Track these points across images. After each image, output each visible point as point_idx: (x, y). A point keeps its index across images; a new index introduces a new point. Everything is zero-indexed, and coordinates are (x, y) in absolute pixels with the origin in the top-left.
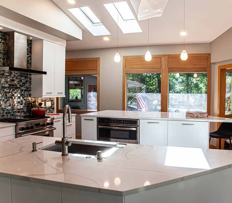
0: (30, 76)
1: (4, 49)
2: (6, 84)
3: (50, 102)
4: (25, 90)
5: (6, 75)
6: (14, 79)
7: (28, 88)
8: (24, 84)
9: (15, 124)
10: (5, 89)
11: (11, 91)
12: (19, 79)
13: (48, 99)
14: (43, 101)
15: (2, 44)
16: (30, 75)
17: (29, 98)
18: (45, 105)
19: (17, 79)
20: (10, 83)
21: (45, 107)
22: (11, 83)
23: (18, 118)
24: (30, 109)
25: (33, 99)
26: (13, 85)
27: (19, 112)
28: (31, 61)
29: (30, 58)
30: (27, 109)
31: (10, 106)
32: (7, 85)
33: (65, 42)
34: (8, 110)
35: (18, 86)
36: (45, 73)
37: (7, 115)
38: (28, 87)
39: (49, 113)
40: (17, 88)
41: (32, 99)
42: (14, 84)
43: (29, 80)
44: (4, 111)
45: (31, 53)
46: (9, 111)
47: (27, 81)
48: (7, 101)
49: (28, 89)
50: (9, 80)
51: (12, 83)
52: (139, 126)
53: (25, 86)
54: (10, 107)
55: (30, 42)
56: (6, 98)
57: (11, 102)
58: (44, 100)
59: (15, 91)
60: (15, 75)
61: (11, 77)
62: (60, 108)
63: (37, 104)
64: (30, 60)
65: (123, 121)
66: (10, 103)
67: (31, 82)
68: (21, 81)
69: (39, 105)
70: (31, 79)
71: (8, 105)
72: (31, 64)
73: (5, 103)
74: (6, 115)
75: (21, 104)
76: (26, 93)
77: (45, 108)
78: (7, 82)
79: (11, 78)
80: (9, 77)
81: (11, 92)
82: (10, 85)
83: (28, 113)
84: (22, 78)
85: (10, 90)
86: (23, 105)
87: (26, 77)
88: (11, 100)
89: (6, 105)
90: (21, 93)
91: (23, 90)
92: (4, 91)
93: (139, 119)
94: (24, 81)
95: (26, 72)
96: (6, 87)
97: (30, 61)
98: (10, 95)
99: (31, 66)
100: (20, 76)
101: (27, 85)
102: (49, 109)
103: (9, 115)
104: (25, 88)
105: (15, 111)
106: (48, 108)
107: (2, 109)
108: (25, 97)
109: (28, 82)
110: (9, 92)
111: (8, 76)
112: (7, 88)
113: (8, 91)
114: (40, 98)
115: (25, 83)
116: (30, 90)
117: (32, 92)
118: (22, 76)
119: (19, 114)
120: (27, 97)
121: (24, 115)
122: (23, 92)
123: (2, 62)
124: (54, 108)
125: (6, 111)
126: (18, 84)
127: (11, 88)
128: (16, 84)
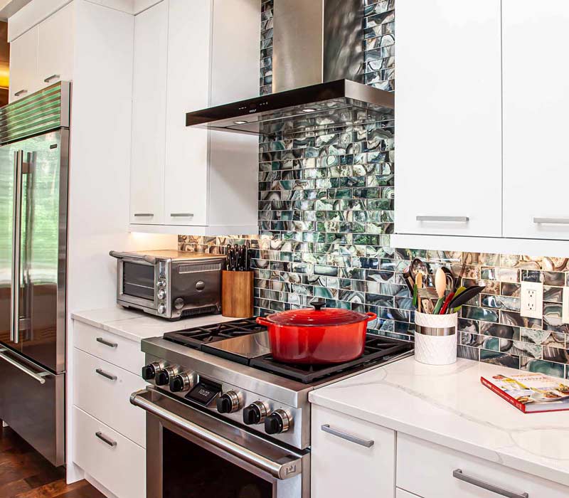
2: (320, 180)
5: (323, 143)
6: (351, 152)
10: (318, 202)
11: (338, 208)
12: (375, 148)
14: (533, 277)
19: (365, 148)
20: (335, 175)
22: (340, 171)
26: (346, 182)
31: (335, 274)
32: (324, 185)
34: (325, 291)
35: (371, 182)
42: (351, 175)
44: (311, 289)
46: (330, 296)
48: (324, 251)
50: (332, 160)
51: (347, 172)
54: (333, 279)
56: (323, 239)
57: (340, 259)
58: (548, 267)
59: (357, 208)
60: (355, 134)
61: (338, 148)
66: (334, 261)
68: (384, 156)
71: (329, 269)
73: (317, 258)
75: (386, 276)
77: (558, 328)
78: (325, 168)
79: (342, 152)
80: (331, 147)
81: (341, 214)
85: (337, 202)
86: (395, 281)
88: (337, 247)
89: (319, 269)
98: (337, 227)
100: (379, 132)
105: (355, 305)
107: (307, 282)
110: (332, 214)
111: (330, 142)
113: (329, 207)
125: (318, 294)
126: (369, 173)
127: (340, 195)
128: (363, 173)
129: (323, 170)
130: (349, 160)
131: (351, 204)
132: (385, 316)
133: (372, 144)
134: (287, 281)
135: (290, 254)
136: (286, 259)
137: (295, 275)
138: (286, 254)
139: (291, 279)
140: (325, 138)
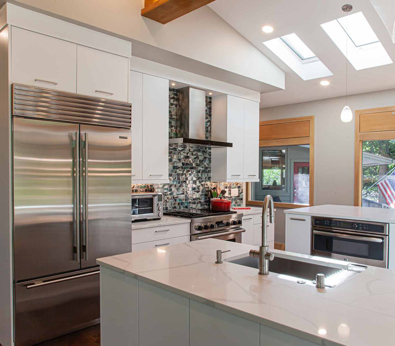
0: (209, 151)
1: (176, 113)
2: (179, 163)
3: (237, 189)
4: (203, 171)
6: (189, 155)
7: (207, 168)
8: (201, 161)
9: (189, 221)
10: (178, 170)
11: (185, 172)
12: (195, 155)
13: (233, 184)
14: (226, 188)
15: (174, 106)
16: (210, 148)
17: (208, 183)
18: (230, 194)
19: (193, 155)
20: (183, 162)
21: (230, 196)
22: (185, 161)
23: (194, 212)
24: (209, 199)
25: (214, 184)
26: (187, 164)
27: (194, 203)
28: (211, 129)
29: (209, 124)
30: (206, 198)
31: (183, 194)
32: (180, 165)
33: (259, 94)
34: (180, 200)
35: (194, 165)
36: (230, 145)
37: (180, 207)
38: (207, 166)
39: (235, 205)
40: (192, 168)
41: (211, 185)
42: (188, 162)
43: (208, 156)
44: (175, 200)
45: (210, 115)
46: (182, 201)
47: (205, 158)
48: (180, 186)
49: (207, 170)
50: (182, 157)
51: (187, 161)
52: (388, 235)
53: (203, 166)
54: (183, 196)
55: (209, 100)
56: (179, 183)
57: (185, 189)
58: (229, 185)
59: (190, 172)
60: (190, 150)
62: (250, 199)
63: (219, 192)
64: (209, 126)
65: (358, 224)
66: (183, 189)
67: (210, 158)
68: (197, 157)
69: (221, 193)
70: (210, 155)
71: (181, 192)
72: (210, 132)
73: (177, 189)
74: (178, 207)
75: (198, 192)
76: (205, 176)
77: (230, 198)
79: (185, 154)
80: (182, 152)
81: (185, 174)
82: (183, 164)
83: (206, 204)
84: (199, 154)
85: (184, 170)
86: (200, 193)
87: (204, 152)
88: (184, 185)
89: (178, 193)
90: (198, 175)
91: (200, 171)
92: (176, 172)
93: (389, 224)
94: (201, 158)
95: (203, 144)
96: (179, 166)
97: (209, 128)
98: (184, 179)
99: (211, 136)
100: (196, 150)
101: (205, 164)
102: (235, 199)
103: (182, 206)
104: (203, 167)
105: (190, 202)
106: (233, 198)
107: (174, 198)
108: (203, 181)
109: (207, 159)
110: (182, 174)
111: (182, 150)
112: (179, 168)
113: (181, 172)
114: (223, 183)
115: (203, 161)
116: (209, 171)
117: (211, 175)
118: (199, 151)
119: (194, 206)
120: (205, 181)
121: (200, 208)
122: (200, 174)
123: (174, 132)
124: (242, 199)
125: (178, 202)
126: (193, 162)
127: (185, 168)
128: (192, 162)
129: (180, 160)
130: (187, 157)
131: (189, 171)
132: (198, 203)
133: (194, 153)
134: (166, 199)
135: (167, 189)
136: (166, 191)
137: (170, 197)
138: (165, 189)
139: (168, 198)
140: (180, 149)
